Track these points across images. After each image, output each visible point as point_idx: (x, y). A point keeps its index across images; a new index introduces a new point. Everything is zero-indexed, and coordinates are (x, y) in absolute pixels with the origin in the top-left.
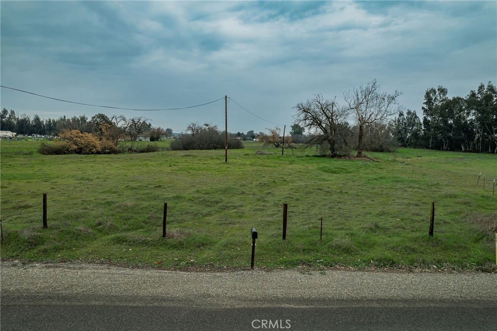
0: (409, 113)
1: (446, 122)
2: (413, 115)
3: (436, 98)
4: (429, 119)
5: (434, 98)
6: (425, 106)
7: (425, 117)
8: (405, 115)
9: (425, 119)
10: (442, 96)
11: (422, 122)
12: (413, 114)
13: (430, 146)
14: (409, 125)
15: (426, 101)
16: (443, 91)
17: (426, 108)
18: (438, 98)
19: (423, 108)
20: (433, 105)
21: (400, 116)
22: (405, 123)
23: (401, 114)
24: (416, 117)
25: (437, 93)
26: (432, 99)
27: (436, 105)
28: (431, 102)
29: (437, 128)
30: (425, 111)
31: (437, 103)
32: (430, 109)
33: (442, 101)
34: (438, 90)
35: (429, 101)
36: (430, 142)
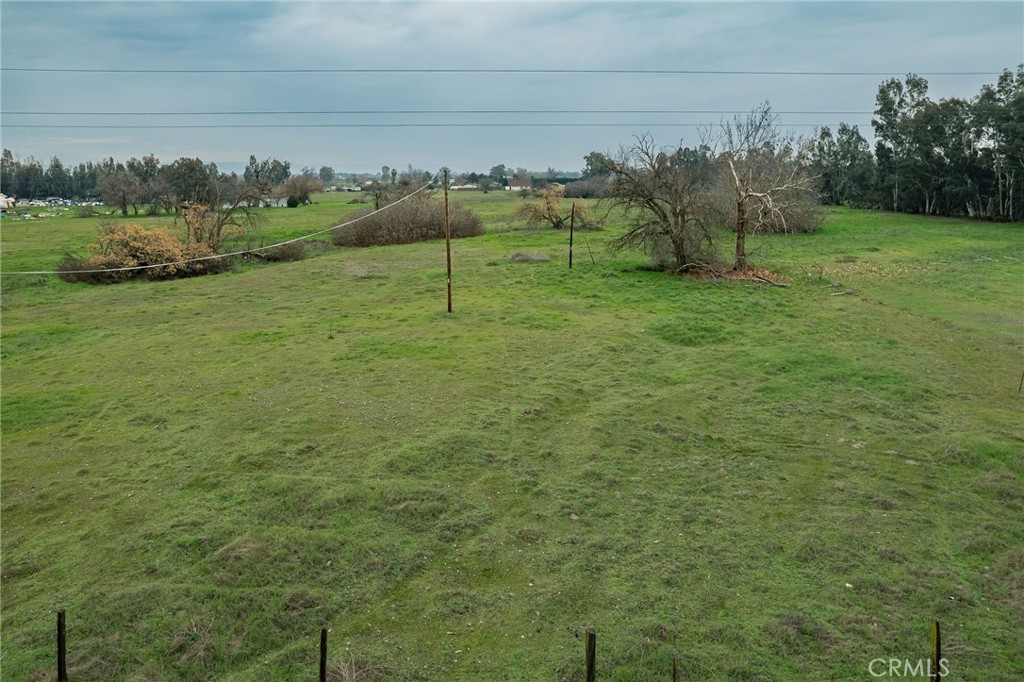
0: (844, 130)
1: (928, 155)
2: (851, 135)
3: (902, 100)
4: (889, 145)
5: (897, 100)
6: (878, 118)
7: (879, 144)
8: (835, 136)
9: (880, 147)
10: (915, 95)
11: (873, 153)
12: (853, 135)
13: (895, 205)
14: (844, 158)
15: (879, 108)
16: (917, 85)
17: (880, 121)
18: (908, 100)
19: (874, 123)
20: (896, 115)
21: (823, 138)
22: (836, 154)
23: (826, 134)
24: (860, 139)
25: (905, 89)
26: (893, 103)
27: (904, 114)
28: (890, 110)
29: (910, 169)
30: (879, 128)
31: (905, 110)
32: (891, 124)
33: (918, 104)
34: (908, 82)
35: (886, 106)
36: (895, 197)
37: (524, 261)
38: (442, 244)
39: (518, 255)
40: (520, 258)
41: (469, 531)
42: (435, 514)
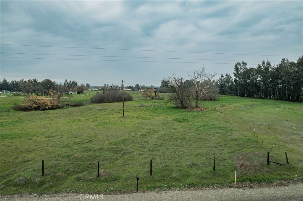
0: (227, 75)
1: (246, 81)
2: (228, 76)
3: (241, 68)
4: (237, 79)
5: (240, 68)
6: (235, 72)
7: (235, 79)
8: (225, 77)
9: (235, 80)
10: (244, 66)
11: (234, 81)
12: (229, 76)
13: (238, 94)
14: (227, 82)
15: (235, 69)
16: (244, 64)
17: (235, 73)
18: (242, 68)
19: (234, 73)
20: (239, 71)
21: (222, 77)
22: (225, 81)
23: (222, 76)
24: (230, 77)
25: (241, 65)
26: (239, 68)
27: (241, 71)
28: (238, 70)
29: (242, 85)
30: (235, 74)
31: (241, 70)
32: (238, 74)
33: (245, 69)
34: (242, 63)
35: (237, 69)
36: (238, 92)
37: (143, 106)
38: (122, 103)
39: (141, 105)
40: (142, 105)
41: (128, 154)
42: (120, 151)
